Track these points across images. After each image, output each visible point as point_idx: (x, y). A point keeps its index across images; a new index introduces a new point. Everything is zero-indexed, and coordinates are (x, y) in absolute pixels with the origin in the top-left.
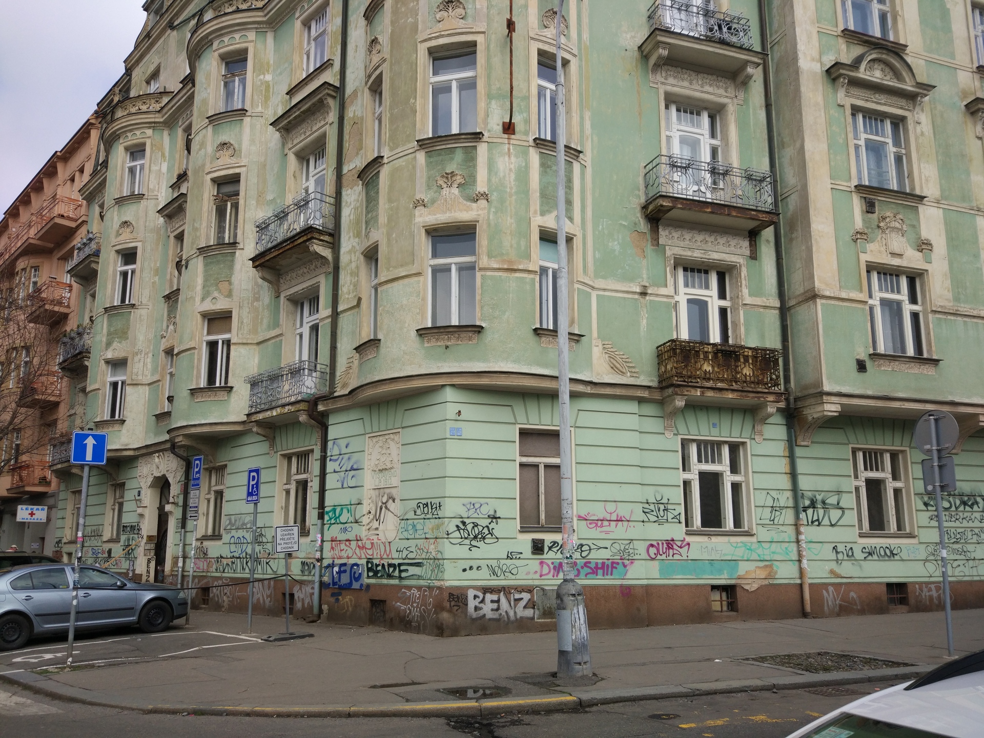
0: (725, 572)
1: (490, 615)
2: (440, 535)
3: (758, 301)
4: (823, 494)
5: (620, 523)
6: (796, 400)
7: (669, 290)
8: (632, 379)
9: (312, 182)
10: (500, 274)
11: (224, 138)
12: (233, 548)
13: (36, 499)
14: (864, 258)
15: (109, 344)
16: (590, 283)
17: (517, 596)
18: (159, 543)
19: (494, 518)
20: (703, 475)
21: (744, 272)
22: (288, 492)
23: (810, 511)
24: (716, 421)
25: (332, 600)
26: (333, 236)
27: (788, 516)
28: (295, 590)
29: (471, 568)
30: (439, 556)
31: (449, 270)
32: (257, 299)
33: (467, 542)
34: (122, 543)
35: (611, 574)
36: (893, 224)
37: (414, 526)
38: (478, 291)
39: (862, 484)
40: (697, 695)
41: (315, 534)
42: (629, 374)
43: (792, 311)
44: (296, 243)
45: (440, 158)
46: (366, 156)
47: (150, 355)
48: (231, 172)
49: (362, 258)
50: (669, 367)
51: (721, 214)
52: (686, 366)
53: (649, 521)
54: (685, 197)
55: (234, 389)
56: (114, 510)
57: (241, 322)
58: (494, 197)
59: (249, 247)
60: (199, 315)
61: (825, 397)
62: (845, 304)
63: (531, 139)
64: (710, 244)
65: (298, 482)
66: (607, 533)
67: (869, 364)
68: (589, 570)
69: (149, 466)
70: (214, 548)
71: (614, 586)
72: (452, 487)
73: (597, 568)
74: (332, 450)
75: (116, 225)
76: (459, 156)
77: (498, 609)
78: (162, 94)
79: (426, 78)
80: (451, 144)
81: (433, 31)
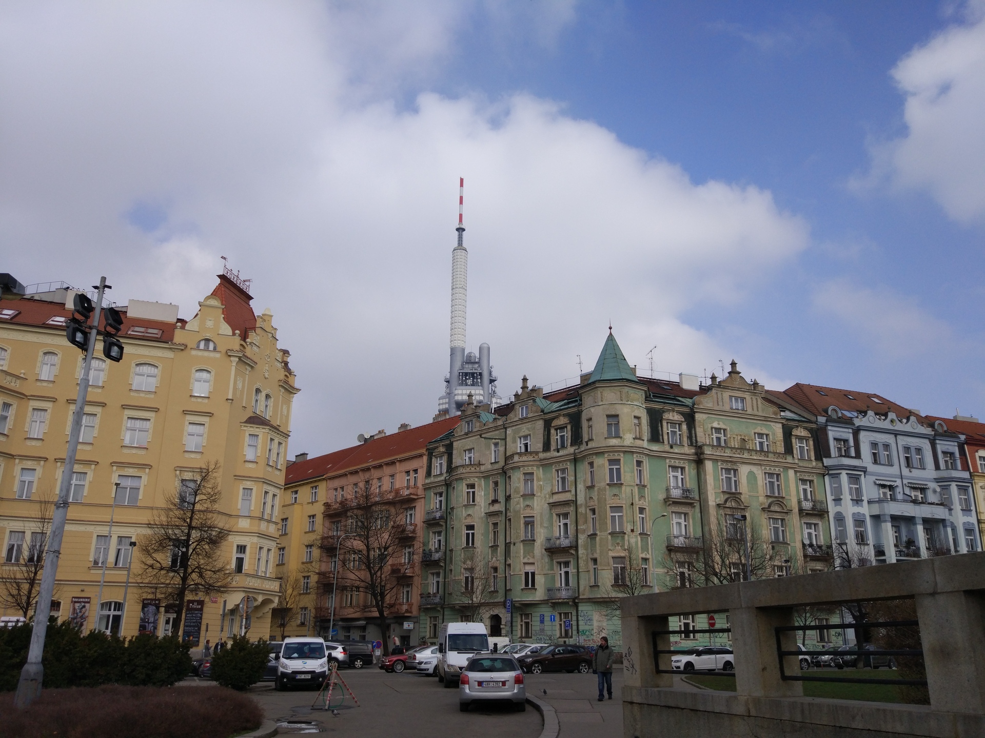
7: (675, 572)
9: (562, 524)
10: (632, 570)
11: (528, 503)
15: (465, 562)
20: (684, 623)
21: (695, 564)
22: (561, 624)
26: (576, 548)
32: (542, 559)
44: (561, 548)
45: (615, 538)
46: (588, 527)
47: (483, 567)
48: (531, 515)
49: (589, 559)
51: (687, 549)
54: (678, 545)
55: (537, 590)
57: (538, 567)
58: (629, 549)
59: (541, 544)
60: (522, 563)
63: (638, 533)
64: (685, 557)
74: (581, 613)
75: (465, 515)
76: (620, 538)
78: (480, 464)
79: (610, 514)
80: (618, 535)
81: (611, 502)
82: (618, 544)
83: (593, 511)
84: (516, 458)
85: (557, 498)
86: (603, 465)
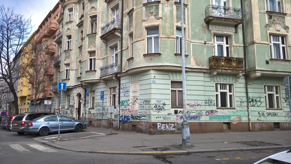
0: (227, 119)
1: (163, 129)
2: (150, 109)
3: (237, 45)
4: (255, 98)
5: (198, 106)
6: (248, 72)
7: (212, 42)
8: (202, 67)
9: (115, 16)
10: (166, 39)
11: (93, 5)
12: (97, 111)
13: (49, 99)
14: (268, 32)
15: (65, 60)
16: (190, 41)
17: (171, 125)
18: (79, 110)
19: (164, 104)
20: (221, 93)
21: (233, 37)
22: (111, 97)
23: (252, 103)
24: (225, 78)
25: (122, 125)
26: (121, 30)
27: (245, 104)
28: (113, 122)
29: (158, 117)
30: (150, 114)
31: (152, 38)
33: (157, 110)
34: (70, 110)
35: (196, 119)
36: (277, 22)
37: (143, 106)
38: (160, 44)
39: (267, 95)
40: (220, 151)
41: (118, 108)
42: (201, 66)
43: (247, 47)
44: (111, 32)
45: (149, 8)
46: (129, 9)
47: (75, 62)
48: (95, 14)
49: (128, 36)
50: (212, 63)
51: (227, 21)
52: (217, 63)
53: (206, 105)
54: (216, 16)
55: (97, 71)
56: (68, 101)
57: (98, 53)
58: (164, 18)
59: (99, 34)
60: (87, 52)
61: (256, 71)
62: (263, 45)
63: (174, 2)
64: (224, 29)
65: (113, 95)
66: (195, 108)
67: (269, 62)
68: (190, 118)
69: (76, 90)
70: (93, 111)
71: (197, 122)
72: (153, 96)
73: (192, 118)
74: (122, 87)
75: (66, 29)
76: (154, 8)
77: (165, 128)
80: (153, 4)
82: (152, 13)
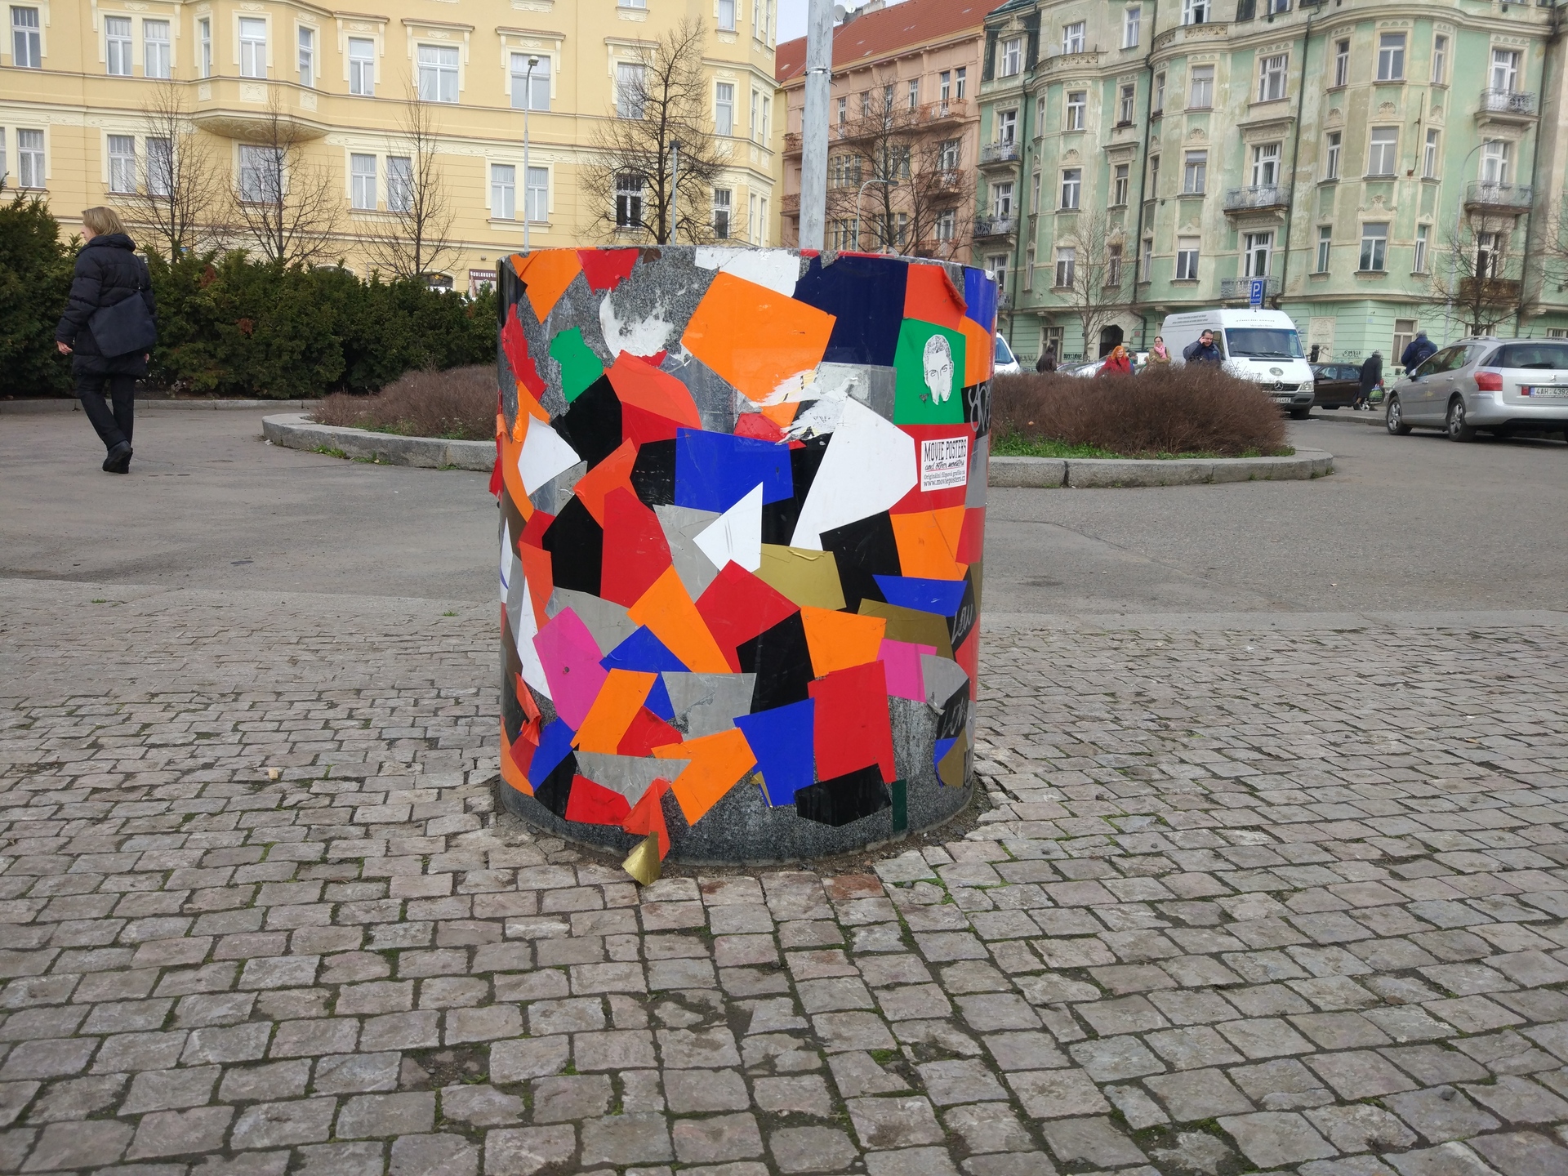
3: (1514, 252)
6: (1524, 305)
7: (1471, 250)
8: (1448, 295)
9: (1261, 164)
10: (1399, 247)
11: (1196, 125)
15: (1060, 236)
16: (1435, 247)
21: (1509, 236)
26: (1289, 208)
31: (1372, 241)
32: (1215, 229)
43: (1530, 259)
45: (1374, 187)
48: (1201, 148)
49: (1314, 227)
50: (1464, 289)
54: (1486, 201)
55: (1201, 282)
57: (1205, 243)
58: (1399, 208)
59: (1217, 201)
60: (1177, 236)
61: (1539, 304)
63: (1420, 178)
64: (1495, 223)
75: (1064, 151)
76: (1384, 187)
78: (1096, 53)
79: (1370, 142)
80: (1381, 181)
81: (1376, 118)
82: (1379, 198)
83: (1335, 138)
84: (1180, 37)
85: (1256, 115)
86: (1370, 45)
